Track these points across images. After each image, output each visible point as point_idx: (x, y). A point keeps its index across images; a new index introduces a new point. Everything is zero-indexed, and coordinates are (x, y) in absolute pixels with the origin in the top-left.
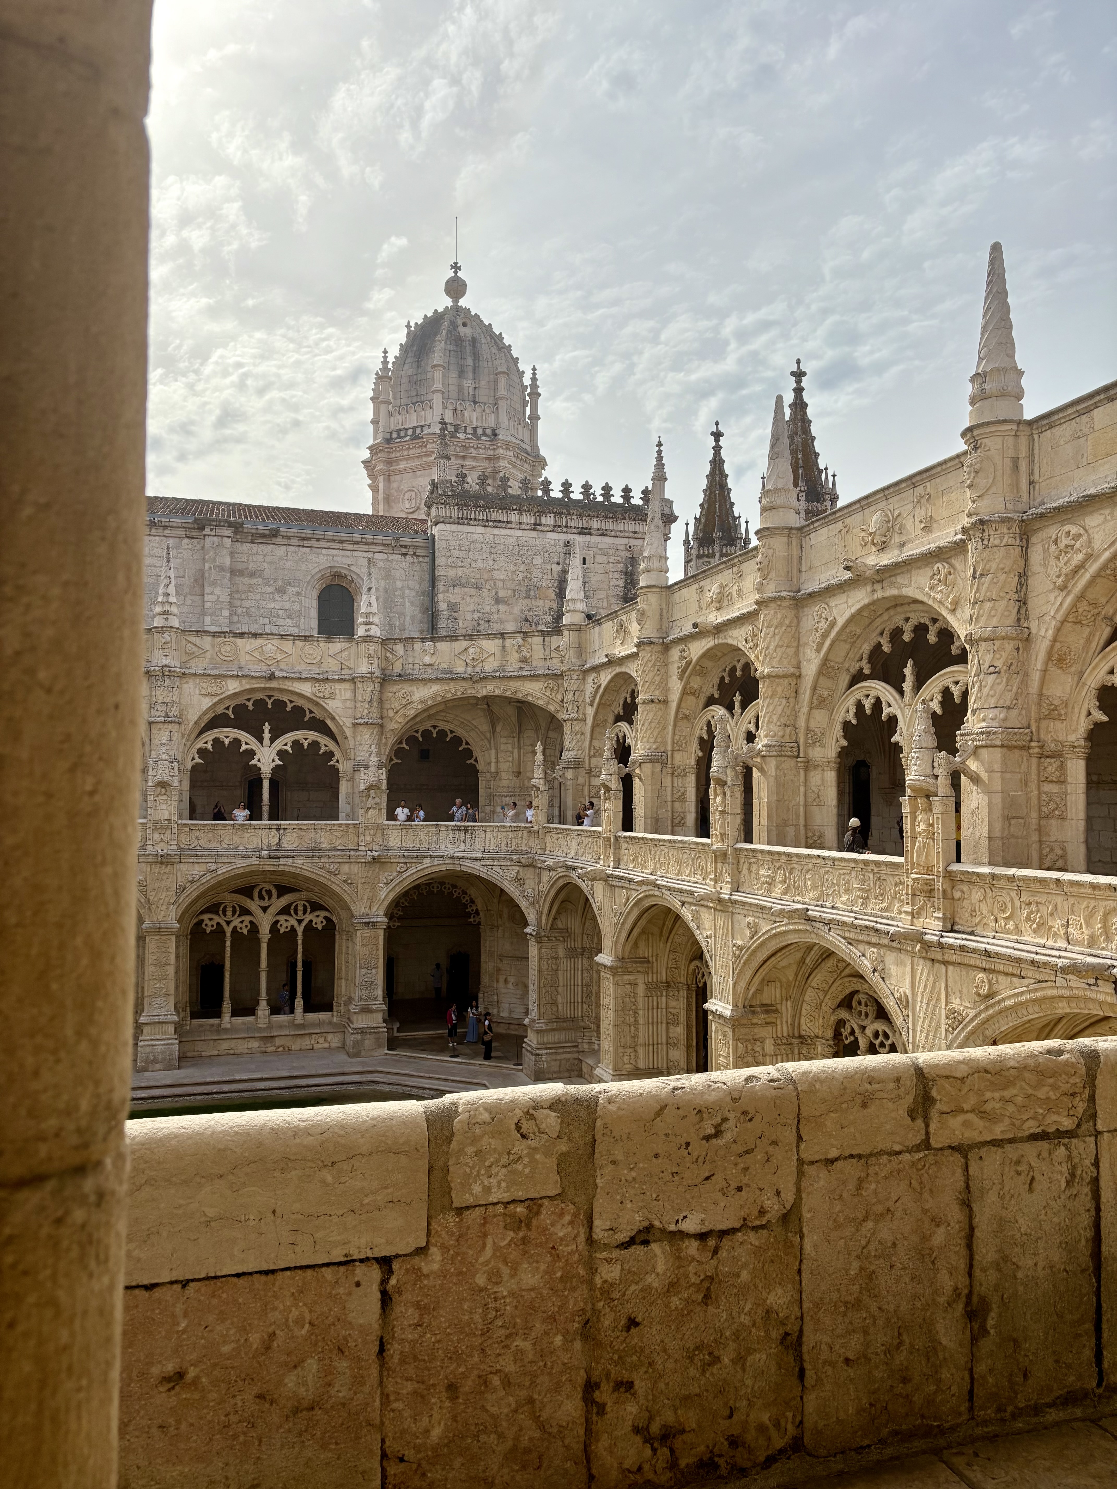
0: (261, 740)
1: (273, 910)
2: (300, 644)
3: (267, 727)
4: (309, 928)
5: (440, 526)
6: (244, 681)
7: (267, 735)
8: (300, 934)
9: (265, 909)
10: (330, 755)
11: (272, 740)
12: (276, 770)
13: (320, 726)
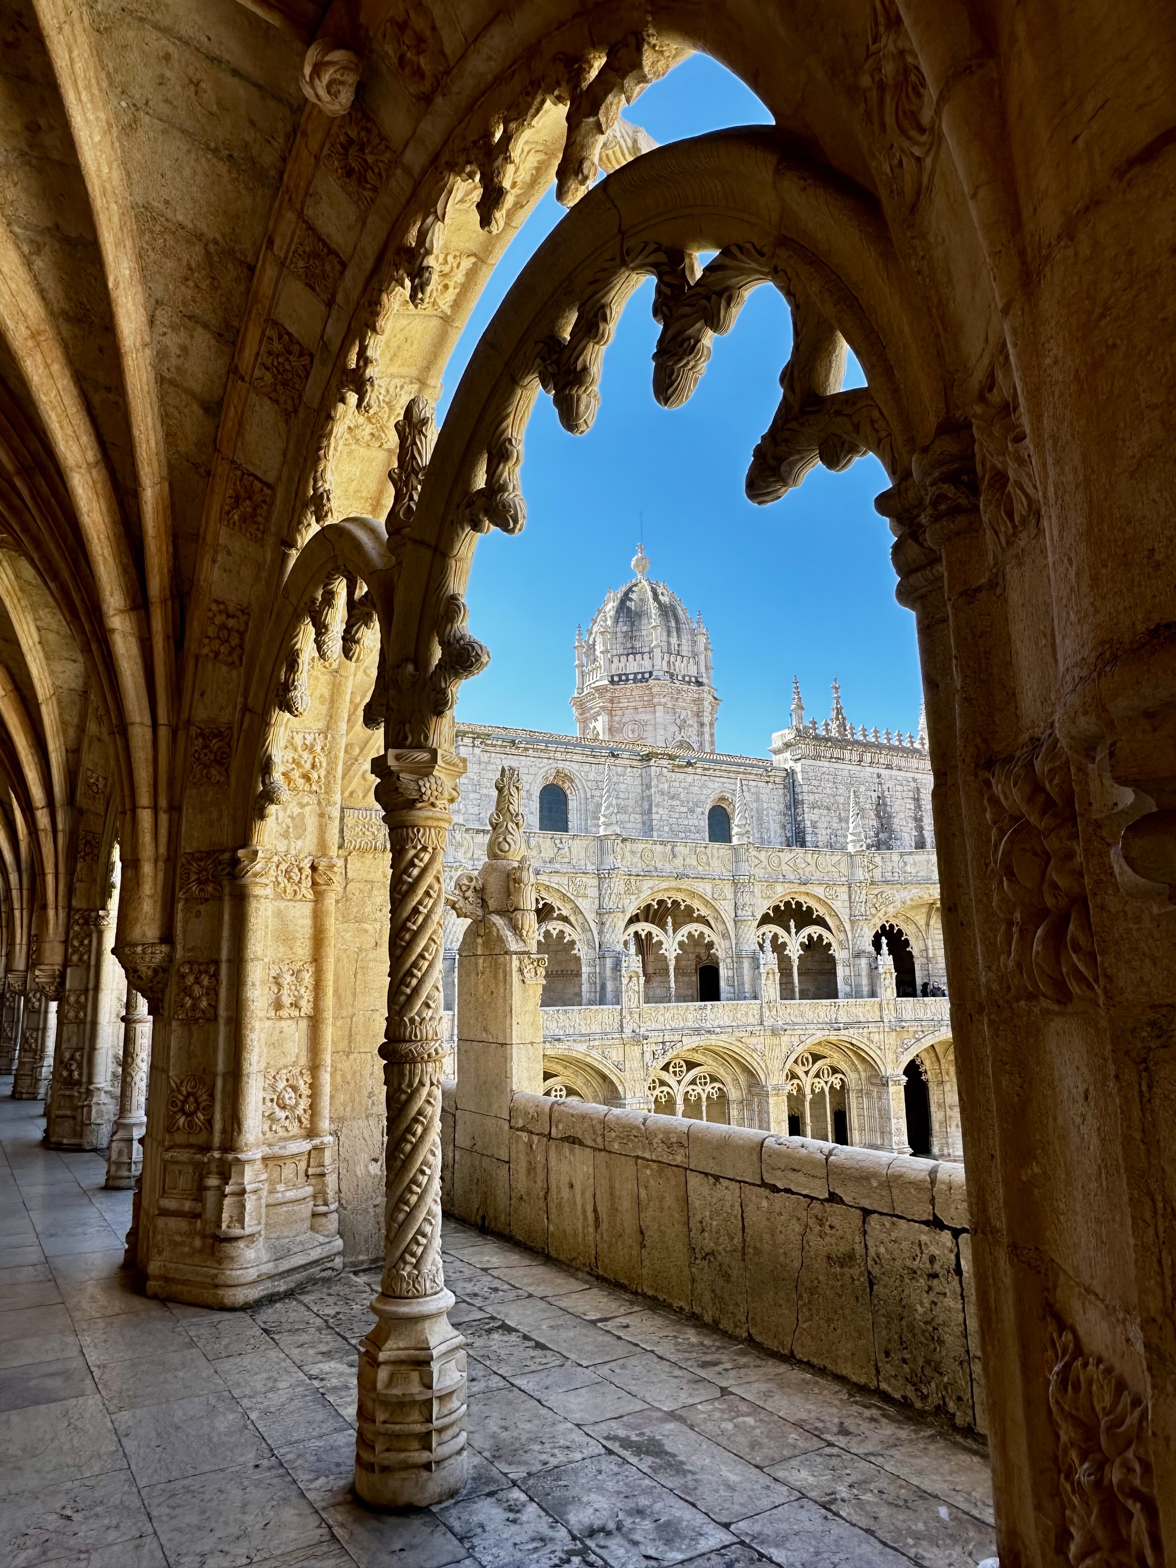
1: (811, 1074)
4: (832, 1087)
5: (803, 761)
7: (793, 930)
8: (827, 1093)
9: (807, 1073)
11: (797, 933)
12: (800, 956)
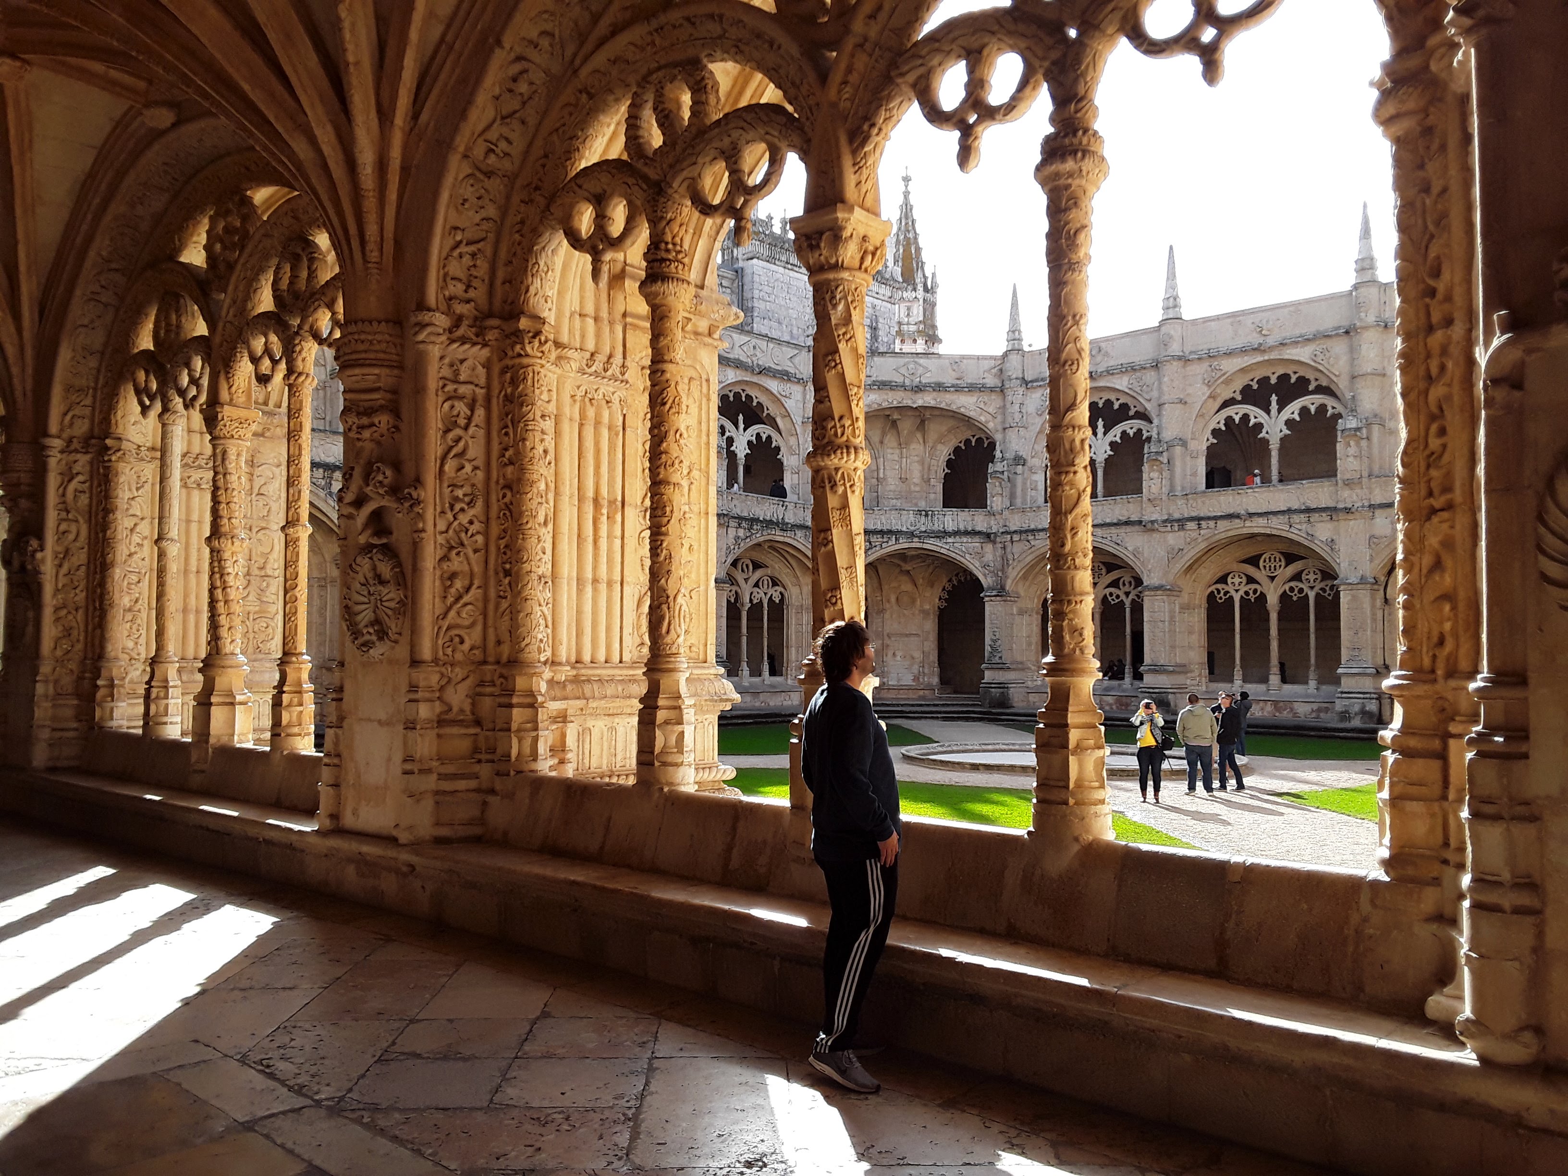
0: (737, 428)
2: (771, 345)
3: (741, 418)
4: (770, 601)
5: (755, 261)
6: (738, 372)
7: (741, 426)
8: (766, 605)
9: (746, 580)
10: (778, 449)
11: (745, 430)
12: (747, 456)
13: (772, 422)
